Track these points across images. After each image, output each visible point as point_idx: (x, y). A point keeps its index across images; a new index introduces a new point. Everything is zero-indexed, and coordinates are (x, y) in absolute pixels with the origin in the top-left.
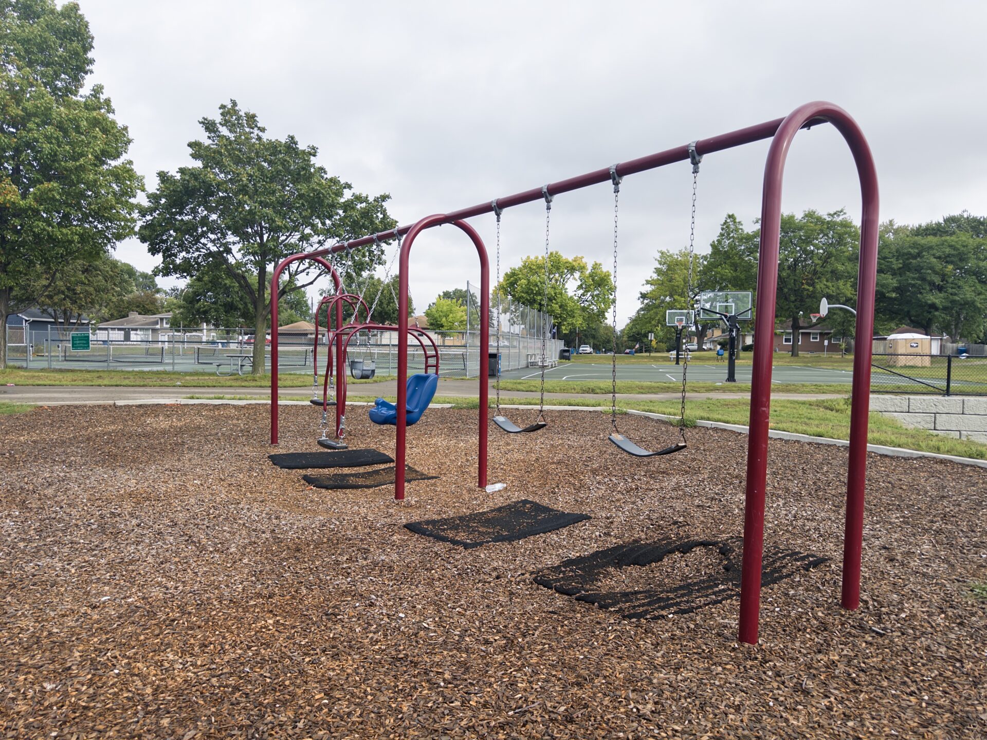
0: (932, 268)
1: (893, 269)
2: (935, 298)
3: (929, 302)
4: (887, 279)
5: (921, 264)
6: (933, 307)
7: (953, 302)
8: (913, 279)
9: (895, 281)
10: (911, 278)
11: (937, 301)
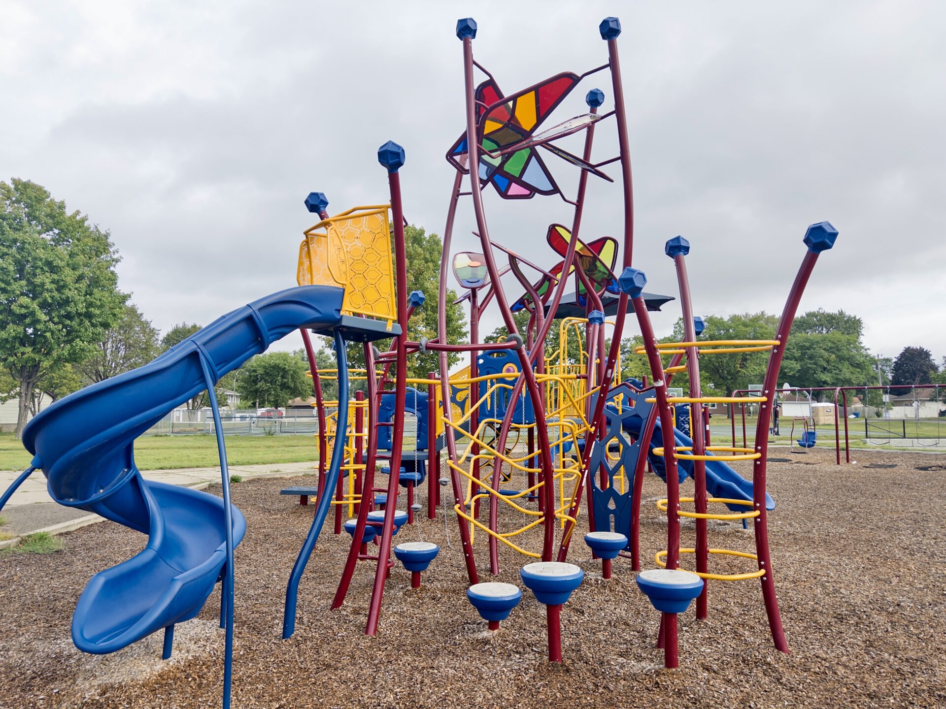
0: (822, 357)
1: (795, 357)
2: (826, 377)
3: (823, 380)
4: (793, 364)
5: (815, 354)
6: (825, 382)
7: (837, 379)
8: (811, 364)
9: (798, 365)
10: (809, 364)
11: (828, 379)
